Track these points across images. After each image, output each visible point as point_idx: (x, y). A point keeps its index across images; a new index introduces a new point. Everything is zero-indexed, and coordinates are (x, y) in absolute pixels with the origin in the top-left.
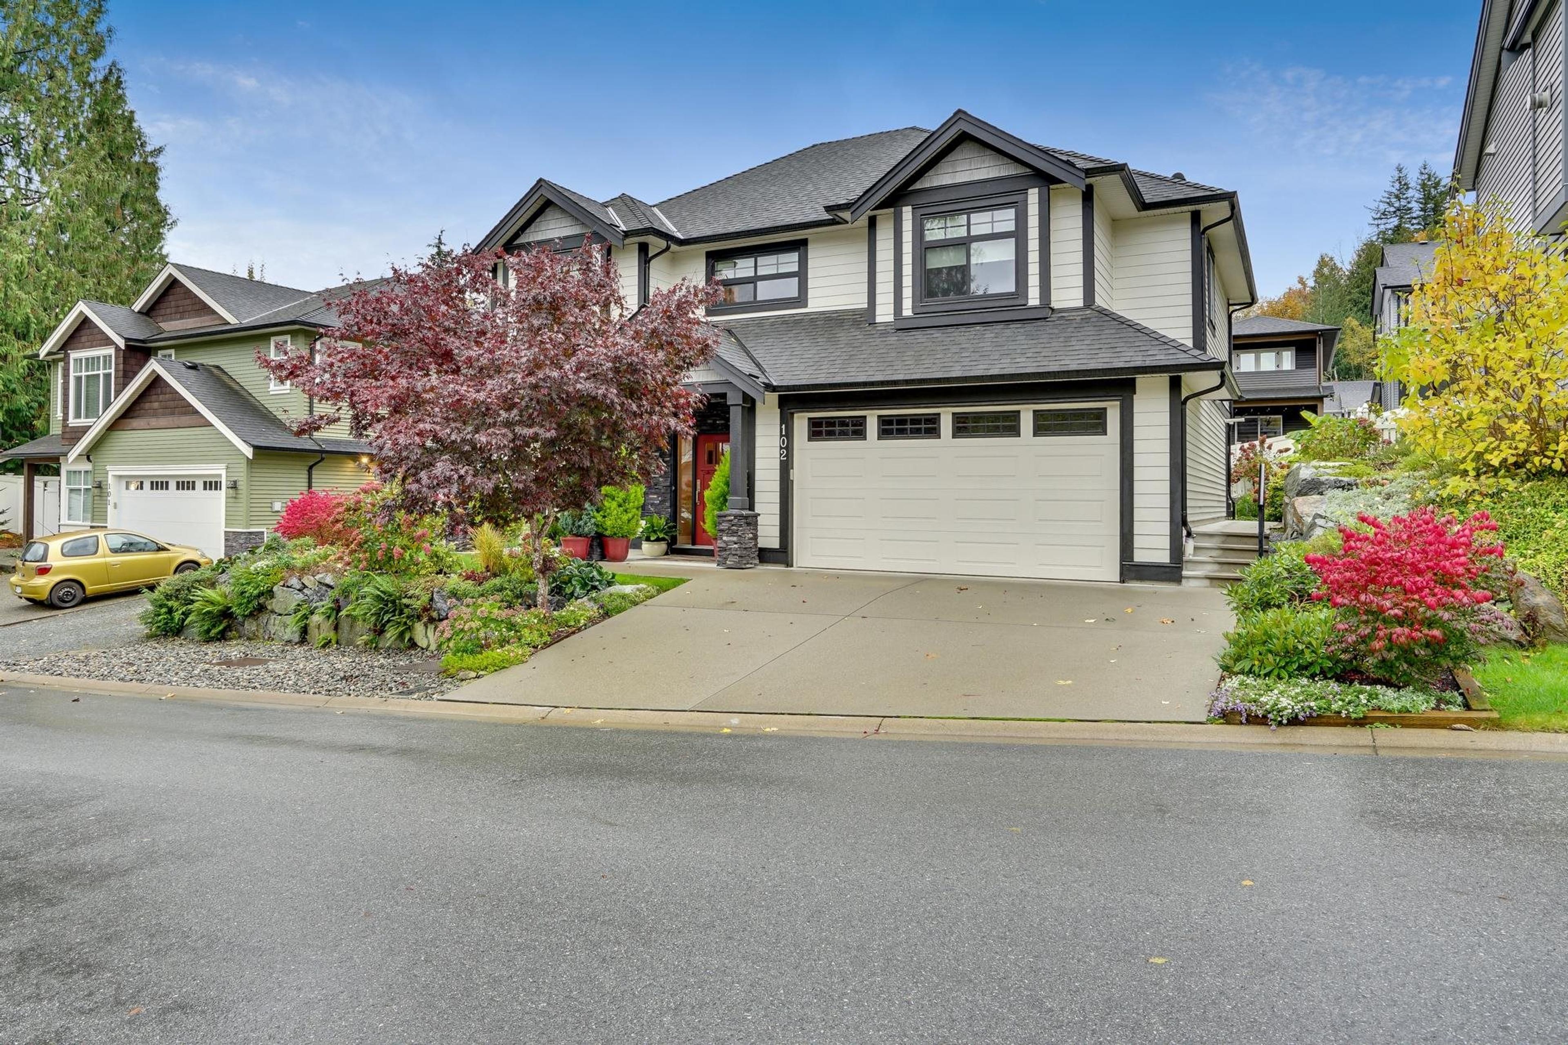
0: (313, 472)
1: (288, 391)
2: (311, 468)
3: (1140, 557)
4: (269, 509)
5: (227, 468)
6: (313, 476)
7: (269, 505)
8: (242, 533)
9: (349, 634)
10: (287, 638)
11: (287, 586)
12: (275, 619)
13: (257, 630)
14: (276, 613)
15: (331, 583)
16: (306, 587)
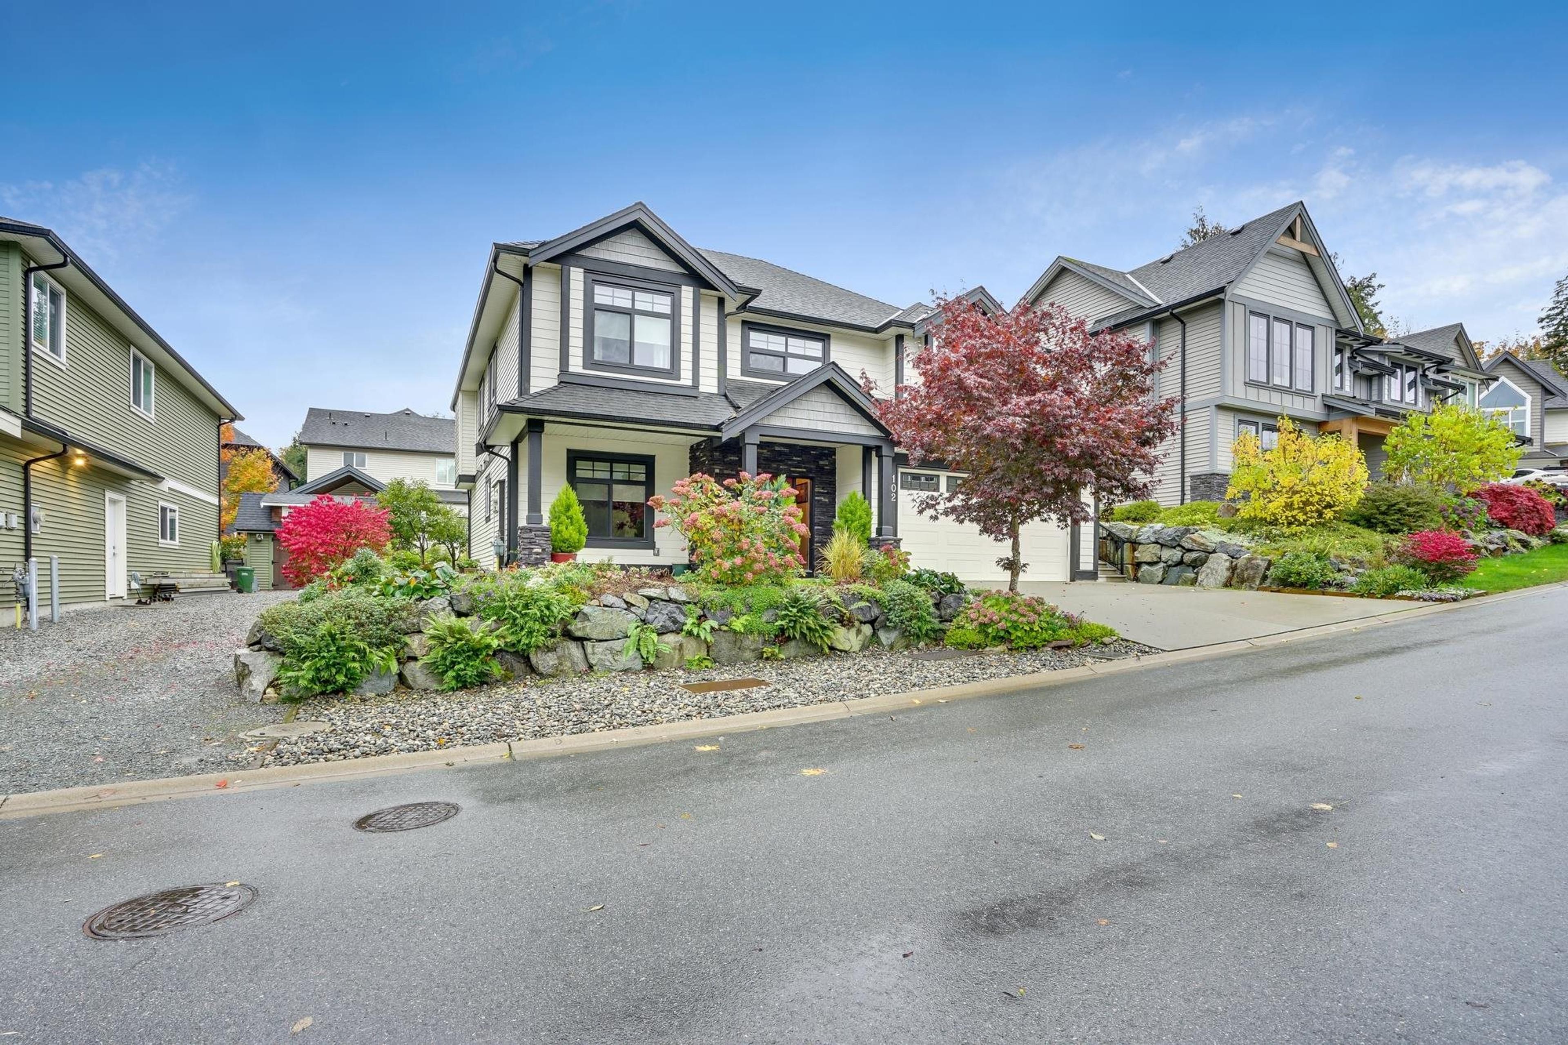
0: (30, 472)
2: (28, 463)
3: (1082, 567)
6: (30, 478)
9: (730, 650)
10: (621, 667)
11: (605, 606)
12: (593, 646)
13: (561, 664)
14: (589, 639)
15: (684, 598)
16: (634, 605)
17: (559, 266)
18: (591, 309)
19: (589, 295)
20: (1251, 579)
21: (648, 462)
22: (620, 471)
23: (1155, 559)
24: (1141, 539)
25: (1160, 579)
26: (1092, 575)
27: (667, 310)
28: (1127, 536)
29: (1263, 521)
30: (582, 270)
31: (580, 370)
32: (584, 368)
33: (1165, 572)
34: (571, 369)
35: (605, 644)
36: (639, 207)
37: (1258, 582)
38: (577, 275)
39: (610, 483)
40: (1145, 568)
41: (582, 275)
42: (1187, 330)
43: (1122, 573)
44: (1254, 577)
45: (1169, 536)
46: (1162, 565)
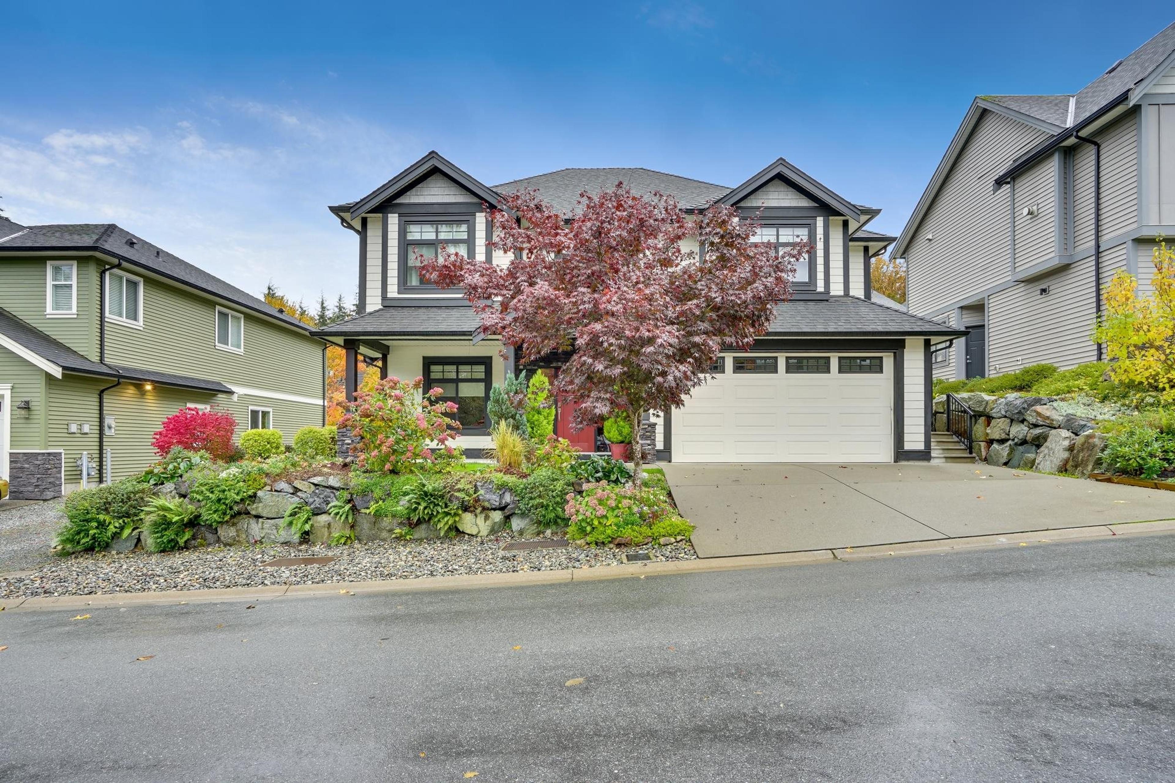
0: (105, 396)
1: (75, 316)
2: (102, 391)
3: (907, 446)
4: (66, 431)
5: (13, 388)
6: (105, 400)
7: (66, 427)
8: (39, 454)
9: (371, 530)
10: (282, 540)
11: (276, 491)
12: (263, 523)
13: (238, 536)
14: (262, 517)
15: (337, 485)
16: (300, 490)
17: (380, 215)
18: (405, 245)
19: (403, 233)
20: (1083, 463)
21: (486, 362)
22: (465, 372)
23: (1004, 436)
24: (994, 414)
25: (1004, 460)
26: (925, 455)
27: (465, 236)
28: (981, 409)
29: (1138, 386)
30: (397, 215)
31: (396, 295)
32: (399, 293)
33: (1012, 450)
34: (389, 295)
35: (273, 521)
36: (434, 155)
37: (1090, 467)
38: (393, 220)
39: (457, 381)
40: (995, 446)
41: (397, 219)
42: (1101, 152)
43: (971, 453)
44: (1088, 460)
45: (1016, 409)
46: (1010, 442)
